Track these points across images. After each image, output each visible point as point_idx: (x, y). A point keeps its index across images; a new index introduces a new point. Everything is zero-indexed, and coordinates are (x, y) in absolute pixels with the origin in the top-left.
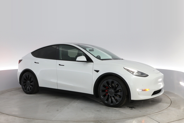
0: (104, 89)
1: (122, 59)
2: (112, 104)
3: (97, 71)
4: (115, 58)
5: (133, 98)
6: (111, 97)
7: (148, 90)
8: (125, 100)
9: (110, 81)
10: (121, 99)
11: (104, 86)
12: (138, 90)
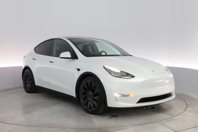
0: (84, 91)
1: (131, 56)
2: (90, 110)
3: (79, 70)
4: (124, 54)
5: (109, 105)
6: (90, 101)
7: (131, 95)
8: (102, 106)
9: (89, 81)
10: (98, 104)
11: (84, 88)
12: (116, 95)
